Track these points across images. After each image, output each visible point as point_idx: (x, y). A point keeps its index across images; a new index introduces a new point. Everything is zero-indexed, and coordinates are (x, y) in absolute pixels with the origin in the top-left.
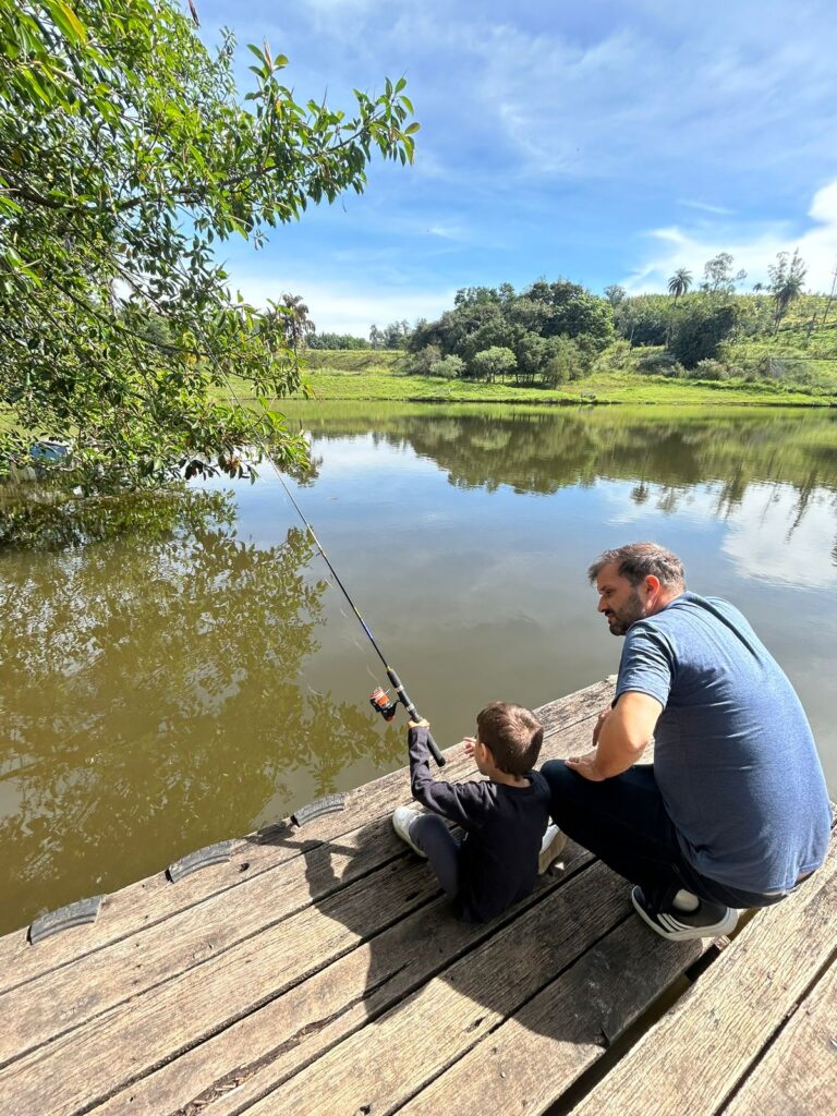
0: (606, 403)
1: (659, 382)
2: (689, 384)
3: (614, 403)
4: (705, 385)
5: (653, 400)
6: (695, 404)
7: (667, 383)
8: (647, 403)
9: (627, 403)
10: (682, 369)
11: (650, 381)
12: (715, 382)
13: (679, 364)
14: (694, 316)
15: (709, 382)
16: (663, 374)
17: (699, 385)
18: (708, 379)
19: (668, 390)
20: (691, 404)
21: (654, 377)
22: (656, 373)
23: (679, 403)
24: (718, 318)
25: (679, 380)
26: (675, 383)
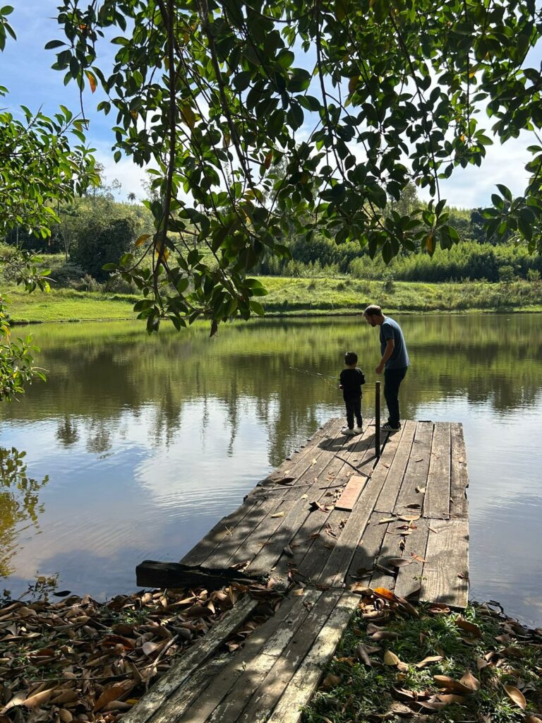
0: (23, 323)
1: (72, 296)
2: (106, 299)
3: (33, 323)
4: (123, 299)
5: (76, 317)
6: (121, 320)
7: (81, 297)
8: (70, 321)
9: (48, 322)
10: (93, 282)
11: (61, 295)
12: (131, 296)
13: (89, 277)
14: (90, 226)
15: (126, 296)
16: (74, 287)
17: (116, 299)
18: (123, 293)
19: (85, 305)
20: (115, 320)
21: (64, 291)
22: (66, 286)
23: (104, 320)
24: (116, 230)
25: (94, 294)
26: (90, 297)
